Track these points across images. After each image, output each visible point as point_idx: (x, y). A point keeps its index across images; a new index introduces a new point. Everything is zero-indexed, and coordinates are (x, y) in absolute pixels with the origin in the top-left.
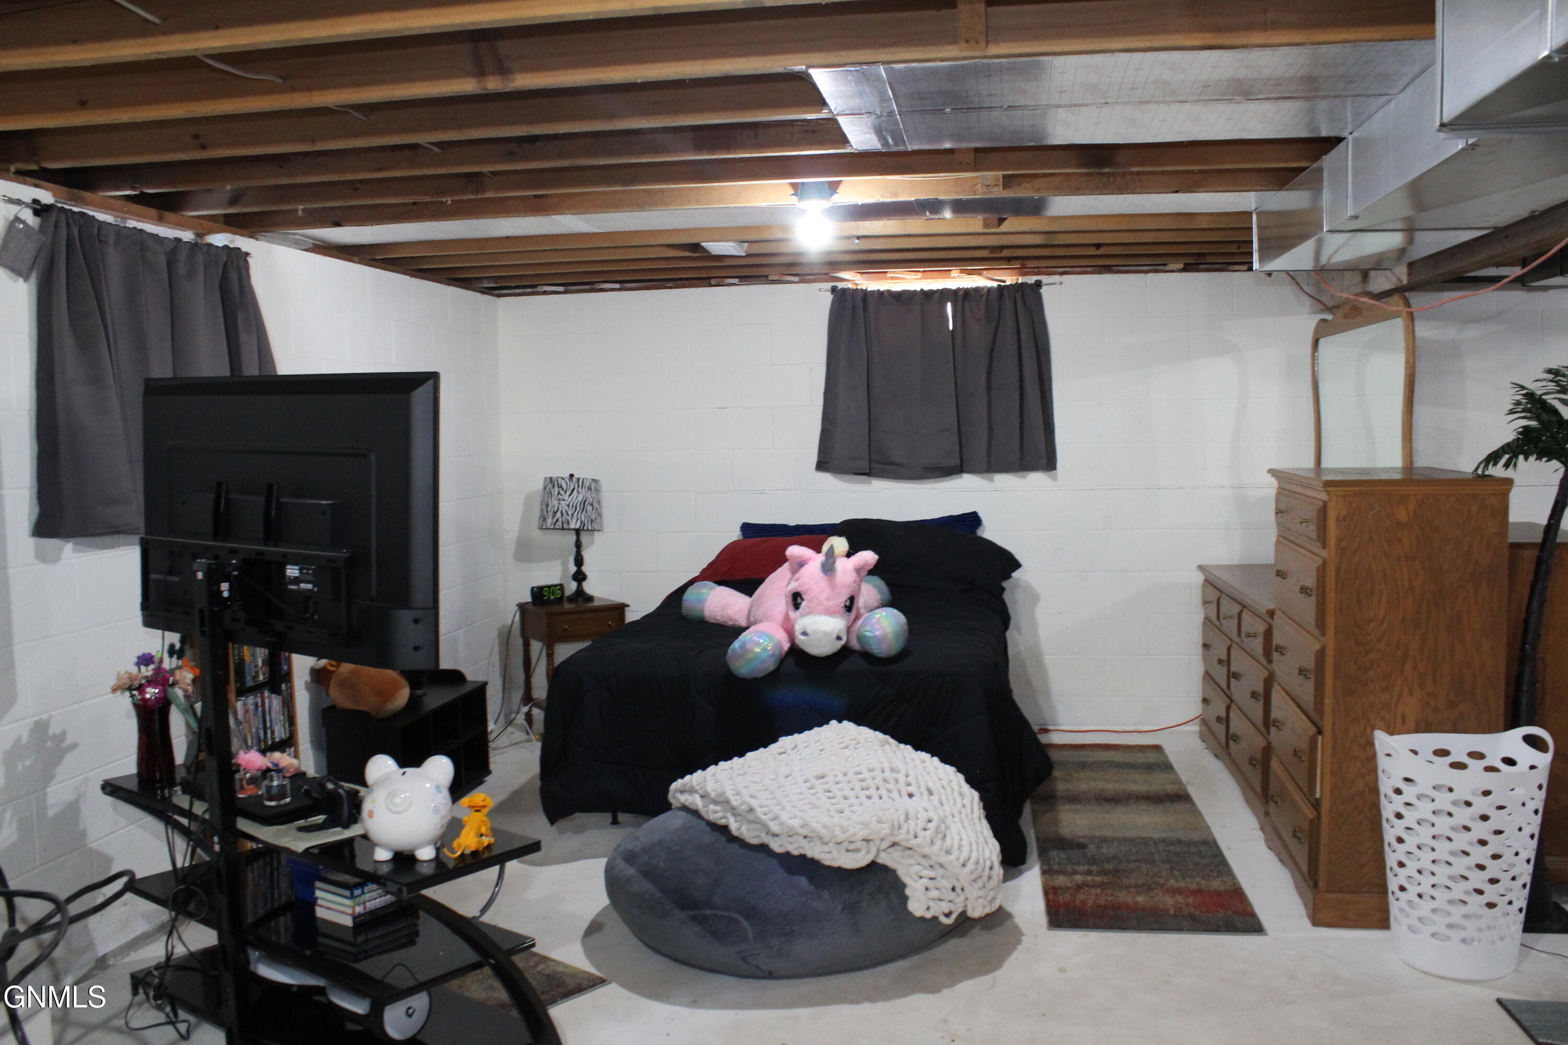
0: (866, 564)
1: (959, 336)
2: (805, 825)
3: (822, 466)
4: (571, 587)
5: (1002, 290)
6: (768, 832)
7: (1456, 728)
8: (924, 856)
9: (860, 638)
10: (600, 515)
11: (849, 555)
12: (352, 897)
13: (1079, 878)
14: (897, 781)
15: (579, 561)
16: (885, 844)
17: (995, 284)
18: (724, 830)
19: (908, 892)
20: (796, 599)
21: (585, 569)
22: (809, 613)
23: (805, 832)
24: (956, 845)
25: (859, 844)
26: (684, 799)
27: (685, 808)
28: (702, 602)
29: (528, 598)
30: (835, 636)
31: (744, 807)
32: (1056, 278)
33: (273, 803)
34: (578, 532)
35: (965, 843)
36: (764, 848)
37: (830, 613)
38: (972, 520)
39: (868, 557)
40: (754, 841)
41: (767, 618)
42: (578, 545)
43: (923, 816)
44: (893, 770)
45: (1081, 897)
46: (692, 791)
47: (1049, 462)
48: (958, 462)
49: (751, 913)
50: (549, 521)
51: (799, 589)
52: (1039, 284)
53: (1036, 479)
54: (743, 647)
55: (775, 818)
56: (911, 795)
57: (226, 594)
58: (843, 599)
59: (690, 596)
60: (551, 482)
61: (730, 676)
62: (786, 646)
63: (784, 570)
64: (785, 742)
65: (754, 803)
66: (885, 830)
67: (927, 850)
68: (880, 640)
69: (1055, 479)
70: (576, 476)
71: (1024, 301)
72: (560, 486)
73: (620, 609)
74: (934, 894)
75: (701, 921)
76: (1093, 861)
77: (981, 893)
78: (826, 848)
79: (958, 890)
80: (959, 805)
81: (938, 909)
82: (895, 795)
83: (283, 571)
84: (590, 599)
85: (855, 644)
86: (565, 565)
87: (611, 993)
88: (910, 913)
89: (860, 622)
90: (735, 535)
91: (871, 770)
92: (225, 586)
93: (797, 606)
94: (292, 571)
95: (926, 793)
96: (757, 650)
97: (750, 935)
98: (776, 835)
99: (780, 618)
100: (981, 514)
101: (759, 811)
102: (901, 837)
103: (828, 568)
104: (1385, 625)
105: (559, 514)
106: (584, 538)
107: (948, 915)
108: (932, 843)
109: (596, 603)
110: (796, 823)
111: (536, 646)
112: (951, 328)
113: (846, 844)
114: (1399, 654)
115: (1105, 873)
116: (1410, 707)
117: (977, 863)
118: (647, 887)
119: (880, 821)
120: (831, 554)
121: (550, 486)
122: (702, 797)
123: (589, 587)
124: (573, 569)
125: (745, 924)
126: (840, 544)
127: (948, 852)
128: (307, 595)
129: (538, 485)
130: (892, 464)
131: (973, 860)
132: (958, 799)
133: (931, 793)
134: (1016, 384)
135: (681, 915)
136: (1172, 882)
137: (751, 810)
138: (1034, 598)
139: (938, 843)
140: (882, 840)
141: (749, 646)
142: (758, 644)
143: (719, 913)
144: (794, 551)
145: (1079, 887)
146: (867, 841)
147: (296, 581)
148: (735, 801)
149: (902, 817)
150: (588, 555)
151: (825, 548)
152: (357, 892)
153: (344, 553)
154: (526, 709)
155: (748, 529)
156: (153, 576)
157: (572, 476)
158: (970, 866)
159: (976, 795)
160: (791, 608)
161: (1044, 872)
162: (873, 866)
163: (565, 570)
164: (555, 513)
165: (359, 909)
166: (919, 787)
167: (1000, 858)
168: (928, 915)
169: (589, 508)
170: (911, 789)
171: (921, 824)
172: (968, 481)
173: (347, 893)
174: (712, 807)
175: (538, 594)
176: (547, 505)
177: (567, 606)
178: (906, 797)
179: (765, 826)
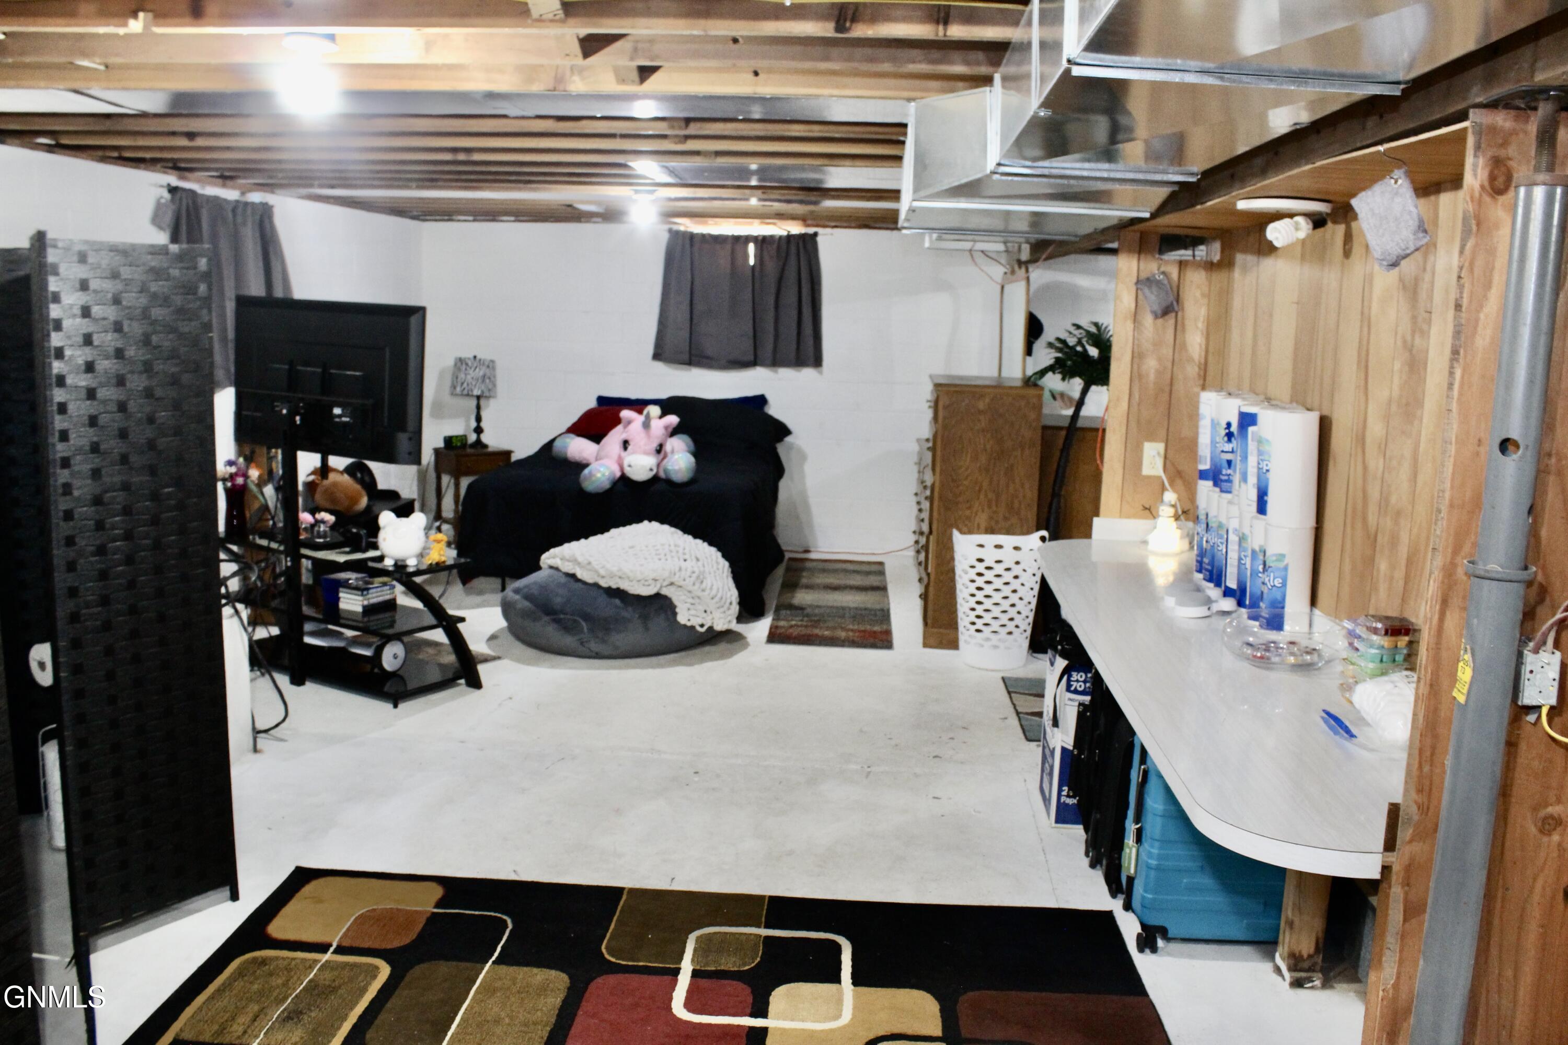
0: (671, 424)
1: (757, 269)
2: (620, 570)
3: (657, 356)
4: (473, 437)
5: (790, 237)
6: (599, 575)
7: (1009, 532)
8: (690, 592)
9: (666, 471)
10: (495, 385)
11: (661, 417)
12: (362, 595)
13: (793, 623)
14: (677, 552)
15: (479, 419)
16: (665, 583)
17: (785, 233)
18: (573, 576)
19: (677, 610)
20: (626, 444)
21: (483, 424)
22: (634, 453)
23: (620, 574)
24: (709, 587)
25: (650, 582)
26: (551, 562)
27: (551, 567)
28: (566, 447)
29: (441, 444)
30: (648, 468)
31: (586, 562)
32: (828, 230)
33: (321, 540)
34: (478, 398)
35: (715, 588)
36: (596, 585)
37: (646, 453)
38: (761, 400)
39: (673, 419)
40: (590, 581)
41: (607, 456)
42: (478, 407)
43: (689, 570)
44: (676, 546)
45: (791, 631)
46: (554, 557)
47: (817, 362)
48: (752, 358)
49: (587, 617)
50: (458, 389)
51: (627, 438)
52: (816, 234)
53: (808, 373)
54: (590, 473)
55: (603, 567)
56: (685, 560)
57: (298, 422)
58: (655, 445)
59: (557, 444)
60: (460, 361)
61: (582, 492)
62: (618, 474)
63: (619, 428)
64: (614, 531)
65: (592, 560)
66: (666, 574)
67: (690, 588)
68: (677, 472)
69: (821, 373)
70: (478, 357)
71: (805, 247)
72: (467, 364)
73: (508, 454)
74: (692, 612)
75: (557, 621)
76: (807, 615)
77: (722, 615)
78: (631, 584)
79: (708, 612)
80: (715, 568)
81: (695, 622)
82: (676, 559)
83: (332, 410)
84: (486, 446)
85: (662, 475)
86: (468, 421)
87: (505, 663)
88: (679, 623)
89: (666, 461)
90: (592, 404)
91: (663, 545)
92: (298, 418)
93: (625, 448)
94: (337, 411)
95: (694, 560)
96: (599, 475)
97: (585, 630)
98: (603, 577)
99: (615, 457)
100: (768, 397)
101: (594, 563)
102: (675, 579)
103: (646, 425)
104: (969, 471)
105: (465, 385)
106: (482, 402)
107: (702, 626)
108: (694, 584)
109: (490, 449)
110: (615, 569)
111: (446, 479)
112: (752, 261)
113: (643, 582)
114: (977, 488)
115: (811, 621)
116: (982, 519)
117: (722, 598)
118: (527, 604)
119: (664, 569)
120: (648, 417)
121: (459, 364)
122: (561, 559)
123: (485, 438)
124: (474, 424)
125: (584, 624)
126: (655, 410)
127: (703, 590)
128: (345, 423)
129: (450, 362)
130: (708, 358)
131: (719, 595)
132: (715, 565)
133: (698, 560)
134: (795, 304)
135: (546, 618)
136: (851, 627)
137: (589, 563)
138: (803, 457)
139: (697, 585)
140: (664, 580)
141: (594, 472)
142: (599, 471)
143: (568, 617)
144: (626, 414)
145: (792, 626)
146: (656, 580)
147: (340, 416)
148: (580, 559)
149: (677, 569)
150: (484, 414)
151: (645, 412)
152: (365, 593)
153: (370, 402)
154: (437, 524)
155: (602, 400)
156: (244, 413)
157: (475, 357)
158: (717, 599)
159: (727, 564)
160: (622, 449)
161: (773, 619)
162: (658, 596)
163: (468, 426)
164: (462, 384)
165: (366, 603)
166: (691, 556)
167: (738, 600)
168: (689, 624)
169: (487, 381)
170: (687, 557)
171: (688, 573)
172: (759, 373)
173: (360, 593)
174: (567, 563)
175: (448, 441)
176: (457, 378)
177: (469, 451)
178: (682, 561)
179: (596, 572)
